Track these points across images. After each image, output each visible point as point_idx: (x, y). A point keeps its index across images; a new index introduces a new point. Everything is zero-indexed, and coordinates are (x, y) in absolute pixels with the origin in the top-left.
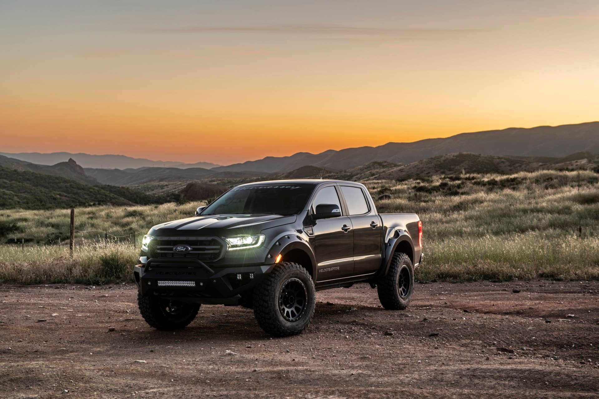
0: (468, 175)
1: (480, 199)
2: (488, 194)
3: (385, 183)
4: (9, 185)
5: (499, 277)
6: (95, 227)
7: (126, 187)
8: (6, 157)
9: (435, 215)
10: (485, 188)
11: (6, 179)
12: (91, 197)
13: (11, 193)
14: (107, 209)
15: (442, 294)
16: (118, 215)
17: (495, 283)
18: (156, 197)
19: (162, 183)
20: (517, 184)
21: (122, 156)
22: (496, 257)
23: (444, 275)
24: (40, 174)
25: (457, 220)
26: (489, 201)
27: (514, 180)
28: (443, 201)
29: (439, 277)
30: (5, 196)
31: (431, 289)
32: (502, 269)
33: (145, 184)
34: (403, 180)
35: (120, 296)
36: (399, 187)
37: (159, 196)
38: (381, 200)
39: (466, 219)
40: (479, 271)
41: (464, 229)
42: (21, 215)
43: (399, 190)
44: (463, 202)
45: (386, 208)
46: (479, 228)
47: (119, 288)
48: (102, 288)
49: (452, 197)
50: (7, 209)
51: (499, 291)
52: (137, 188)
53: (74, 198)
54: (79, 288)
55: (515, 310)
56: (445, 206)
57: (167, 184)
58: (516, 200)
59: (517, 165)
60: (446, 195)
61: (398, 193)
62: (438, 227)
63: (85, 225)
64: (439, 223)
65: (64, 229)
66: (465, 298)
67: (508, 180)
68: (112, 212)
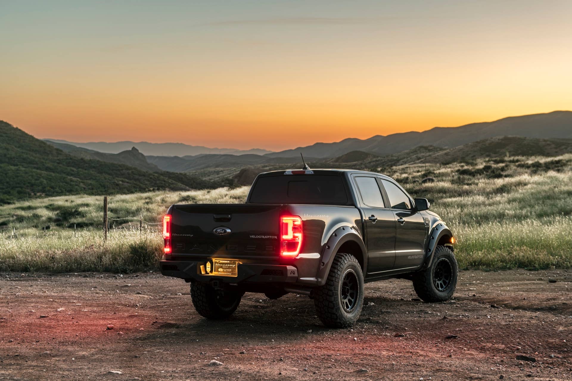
0: (512, 158)
1: (523, 181)
2: (531, 177)
3: (430, 166)
4: (76, 173)
5: (535, 265)
6: (150, 212)
7: (184, 173)
8: (75, 146)
9: (478, 197)
10: (529, 171)
11: (73, 167)
12: (151, 183)
13: (78, 180)
14: (163, 195)
15: (473, 284)
16: (173, 200)
17: (530, 272)
18: (212, 182)
19: (218, 169)
20: (562, 166)
21: (181, 144)
22: (533, 244)
23: (477, 264)
24: (105, 162)
25: (500, 203)
26: (533, 183)
27: (558, 162)
28: (486, 184)
29: (471, 265)
30: (72, 183)
31: (463, 277)
32: (539, 256)
33: (202, 170)
34: (448, 164)
35: (142, 286)
36: (443, 170)
37: (214, 182)
38: (424, 183)
39: (509, 202)
40: (514, 259)
41: (506, 211)
42: (83, 201)
43: (443, 173)
44: (506, 185)
45: (429, 191)
46: (522, 210)
47: (146, 276)
48: (129, 277)
49: (496, 180)
50: (73, 195)
51: (535, 280)
52: (195, 173)
53: (135, 184)
54: (107, 276)
55: (548, 306)
56: (488, 188)
57: (223, 170)
58: (561, 182)
59: (563, 147)
60: (489, 177)
61: (441, 177)
62: (480, 209)
63: (141, 209)
64: (482, 206)
65: (121, 213)
66: (497, 288)
67: (552, 163)
68: (167, 197)
